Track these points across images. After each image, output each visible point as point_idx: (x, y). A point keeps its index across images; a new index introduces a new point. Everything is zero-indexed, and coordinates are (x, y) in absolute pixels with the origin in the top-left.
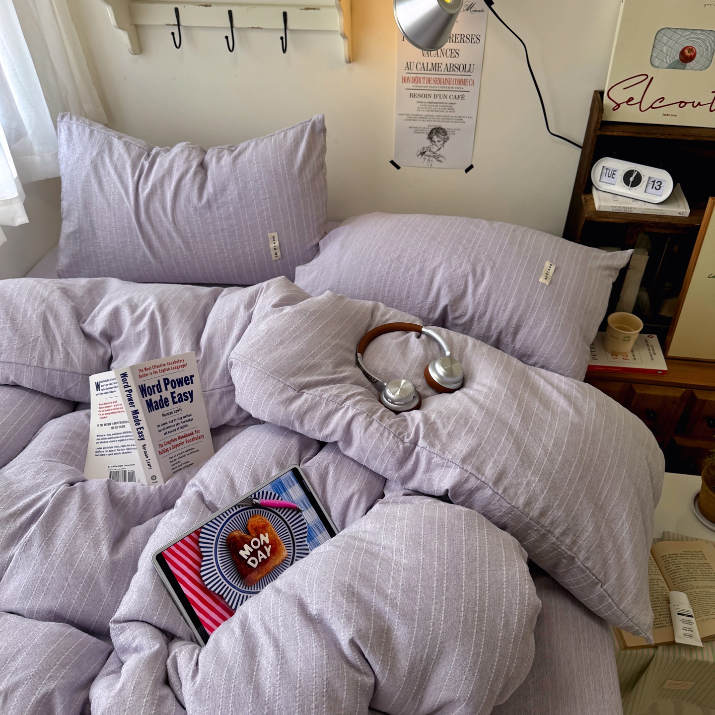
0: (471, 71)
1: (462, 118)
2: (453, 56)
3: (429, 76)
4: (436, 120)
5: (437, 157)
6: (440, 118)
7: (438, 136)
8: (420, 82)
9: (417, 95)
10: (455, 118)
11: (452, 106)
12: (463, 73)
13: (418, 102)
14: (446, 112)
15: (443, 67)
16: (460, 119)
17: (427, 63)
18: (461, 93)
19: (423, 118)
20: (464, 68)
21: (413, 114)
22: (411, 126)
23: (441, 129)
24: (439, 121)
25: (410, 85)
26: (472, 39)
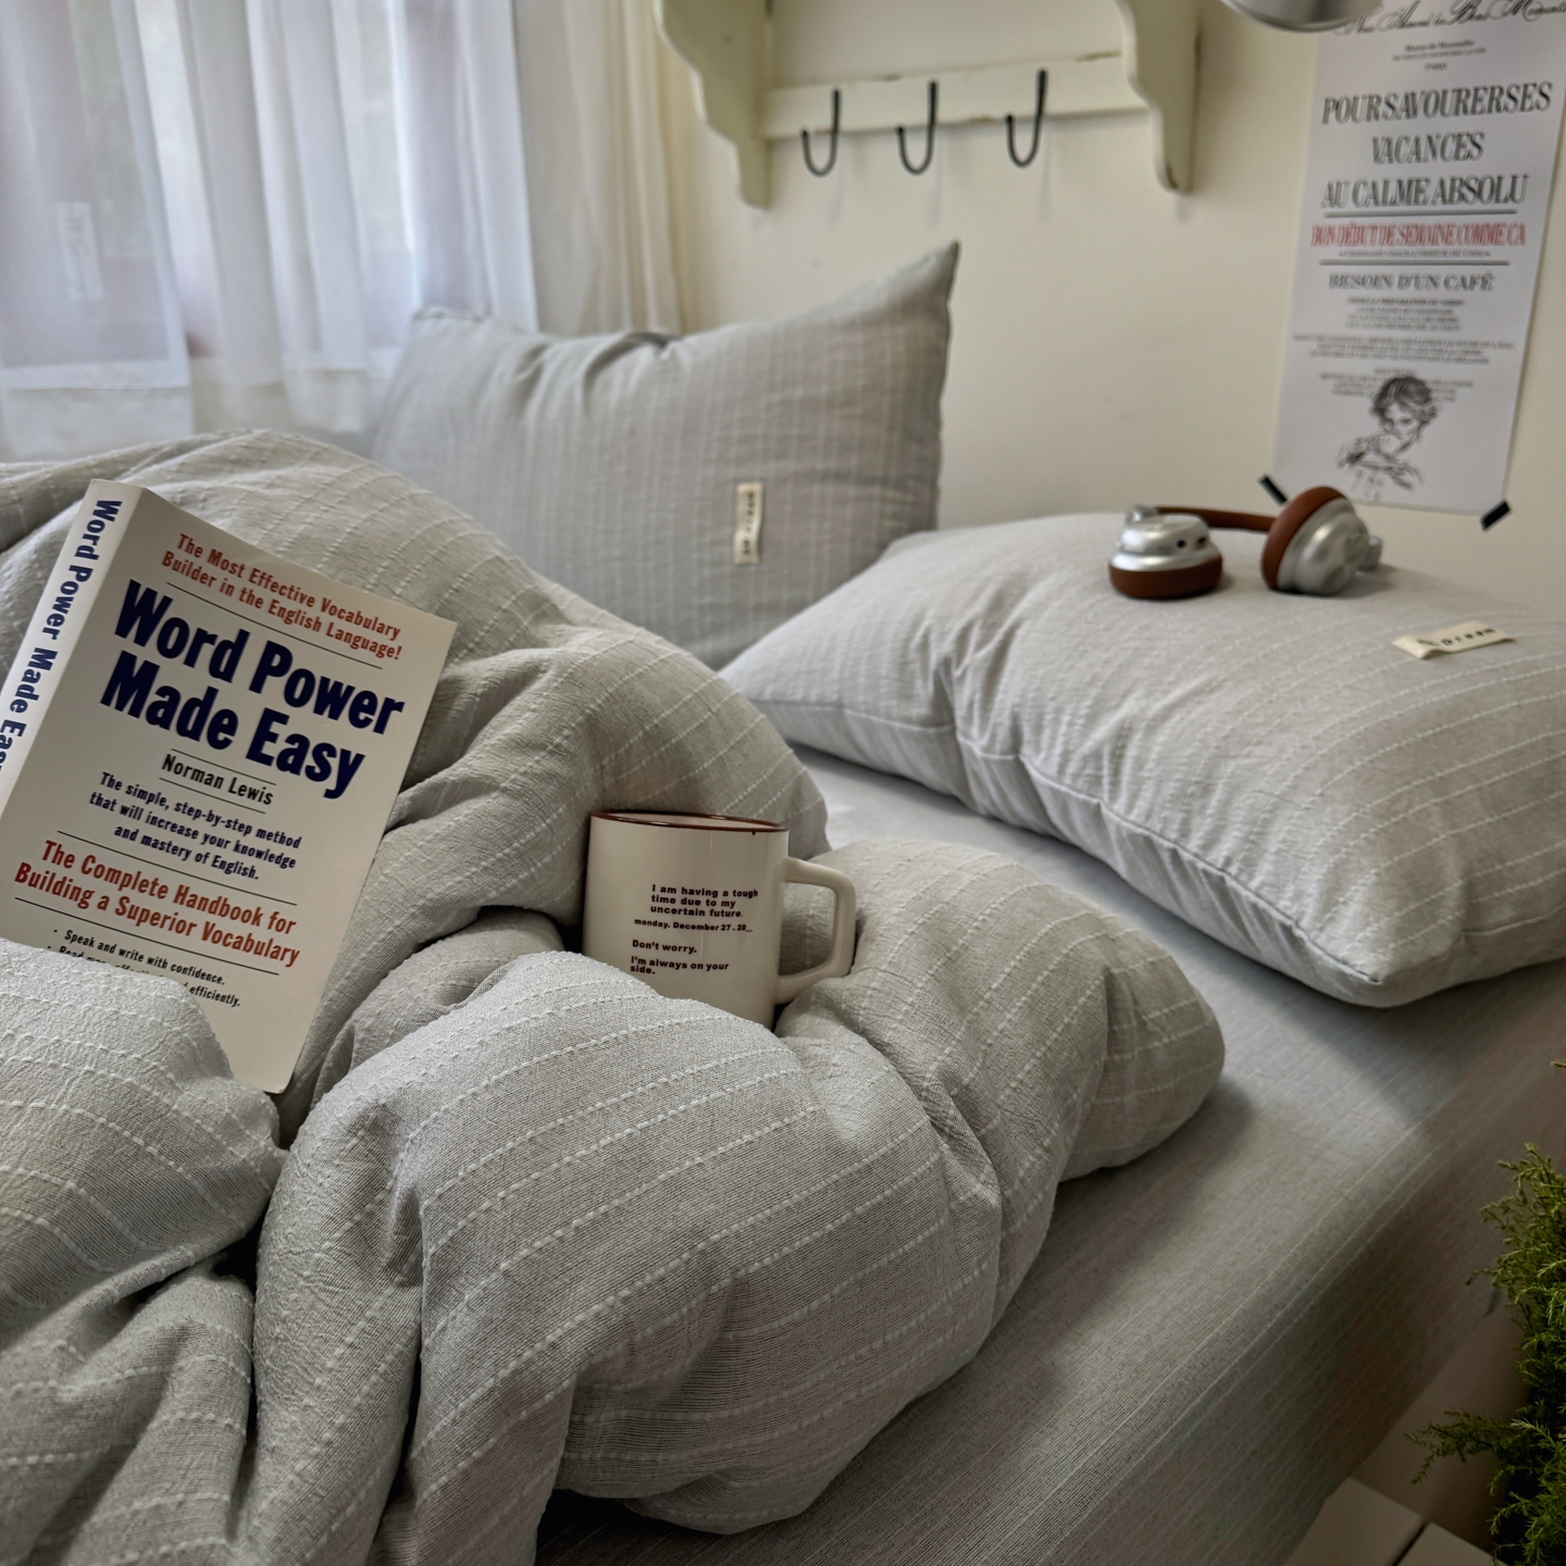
0: (1518, 195)
1: (1480, 348)
2: (1462, 153)
3: (1389, 221)
4: (1401, 354)
5: (1397, 472)
6: (1412, 347)
7: (1403, 405)
8: (1362, 240)
9: (1352, 281)
10: (1455, 348)
11: (1450, 312)
12: (1493, 206)
13: (1354, 300)
14: (1434, 328)
15: (1431, 190)
16: (1473, 352)
17: (1386, 183)
18: (1481, 271)
19: (1365, 348)
20: (1496, 188)
21: (1334, 335)
22: (1326, 373)
23: (1420, 383)
24: (1409, 358)
25: (1333, 251)
26: (1525, 96)
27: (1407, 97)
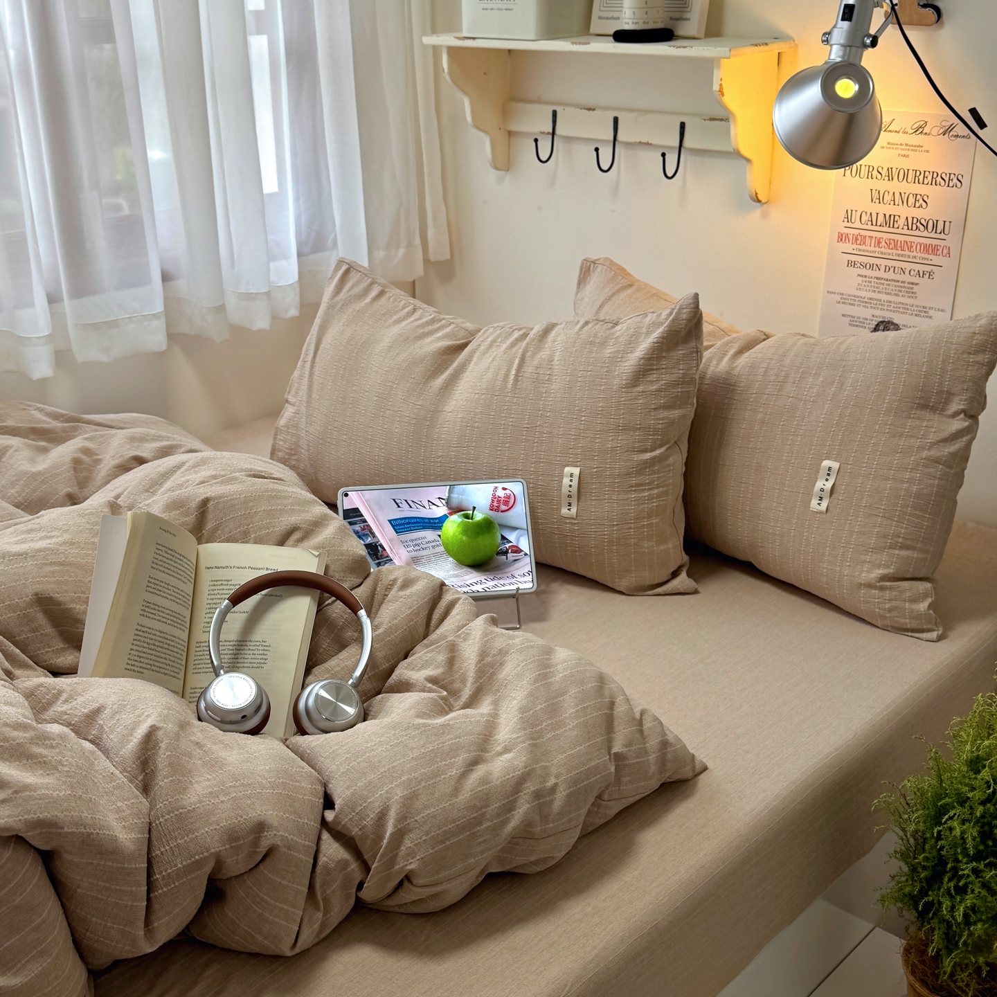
0: (946, 232)
1: (928, 310)
2: (917, 205)
3: (879, 235)
4: (886, 308)
6: (893, 305)
8: (864, 243)
9: (859, 265)
10: (916, 309)
11: (912, 288)
12: (933, 235)
13: (862, 276)
14: (904, 296)
15: (901, 222)
16: (924, 312)
17: (877, 214)
18: (929, 268)
19: (866, 303)
20: (935, 226)
21: (849, 293)
22: (845, 313)
23: (897, 325)
24: (891, 311)
25: (848, 247)
26: (949, 180)
27: (888, 169)
